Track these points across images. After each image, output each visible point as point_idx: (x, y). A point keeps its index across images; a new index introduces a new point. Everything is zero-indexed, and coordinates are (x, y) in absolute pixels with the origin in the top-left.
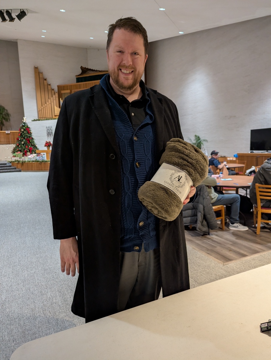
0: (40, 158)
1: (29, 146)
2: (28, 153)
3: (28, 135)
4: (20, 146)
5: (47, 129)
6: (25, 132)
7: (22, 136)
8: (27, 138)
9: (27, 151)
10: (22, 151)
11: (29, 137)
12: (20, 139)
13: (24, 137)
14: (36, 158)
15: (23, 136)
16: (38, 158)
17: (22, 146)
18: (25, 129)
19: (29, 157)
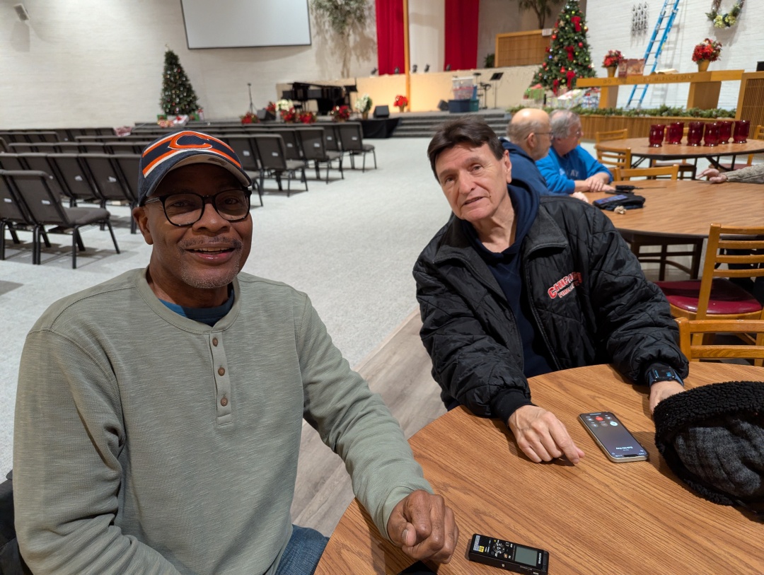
0: (591, 102)
1: (570, 69)
2: (563, 88)
3: (572, 35)
4: (547, 68)
5: (634, 13)
6: (566, 28)
7: (559, 40)
8: (570, 44)
9: (560, 81)
10: (549, 81)
11: (576, 41)
12: (551, 50)
13: (562, 43)
14: (580, 102)
15: (561, 40)
16: (585, 101)
17: (553, 68)
18: (569, 20)
19: (562, 97)
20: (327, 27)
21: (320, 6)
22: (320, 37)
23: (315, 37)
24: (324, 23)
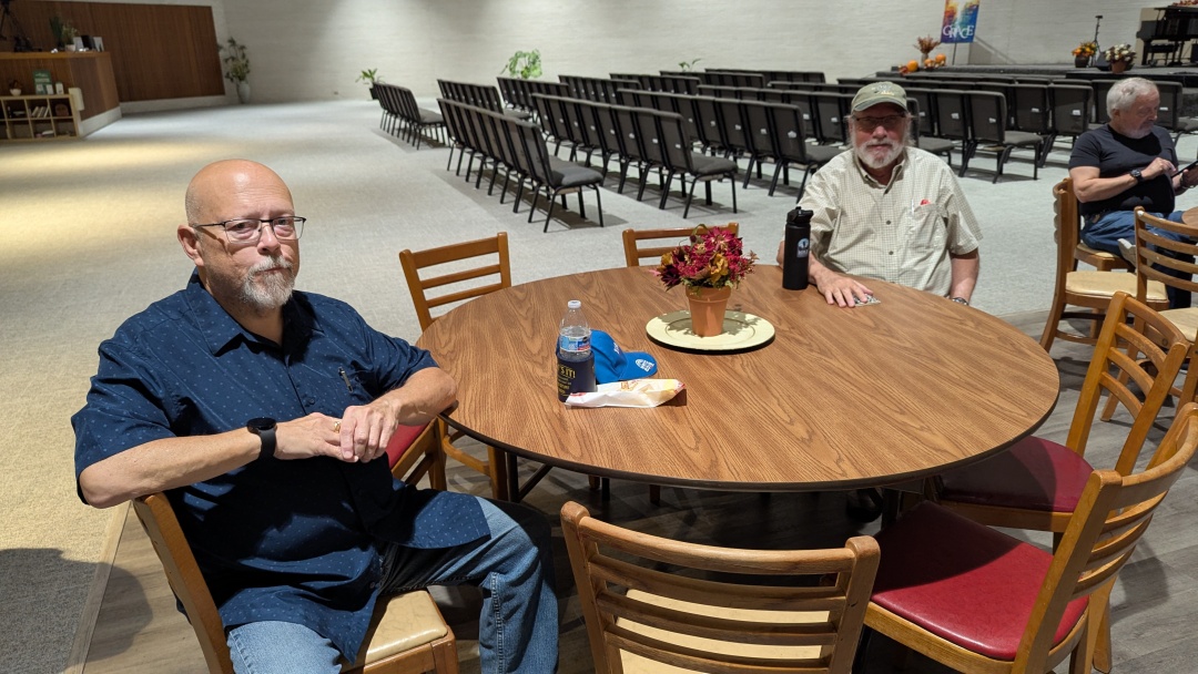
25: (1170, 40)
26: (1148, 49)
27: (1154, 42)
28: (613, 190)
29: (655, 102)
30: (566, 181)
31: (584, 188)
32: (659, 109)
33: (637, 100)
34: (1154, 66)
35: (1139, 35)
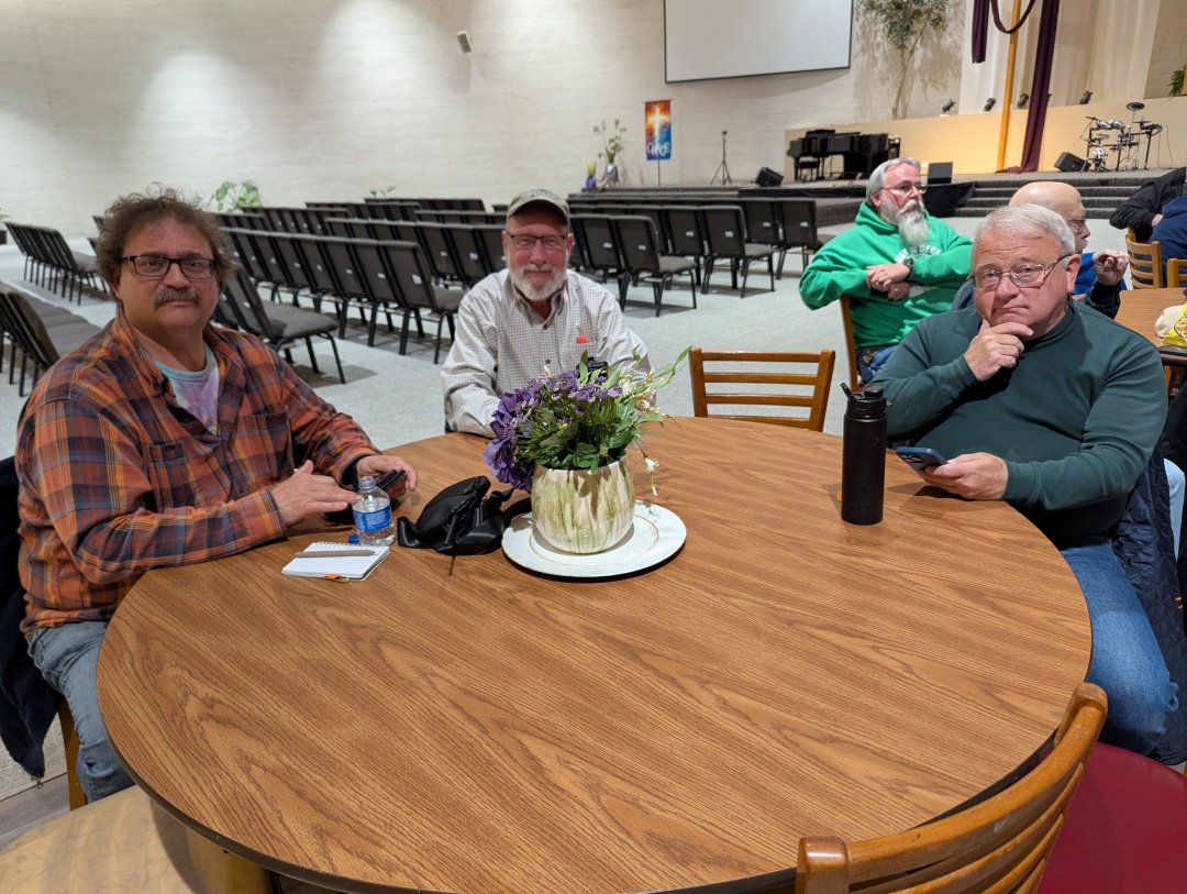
20: (879, 39)
21: (871, 7)
22: (866, 57)
23: (856, 56)
24: (876, 32)
25: (814, 156)
26: (799, 166)
27: (803, 159)
28: (361, 342)
29: (372, 231)
30: (287, 332)
31: (314, 338)
32: (377, 238)
33: (350, 230)
34: (804, 181)
35: (789, 153)
